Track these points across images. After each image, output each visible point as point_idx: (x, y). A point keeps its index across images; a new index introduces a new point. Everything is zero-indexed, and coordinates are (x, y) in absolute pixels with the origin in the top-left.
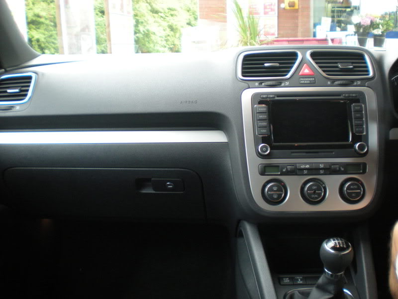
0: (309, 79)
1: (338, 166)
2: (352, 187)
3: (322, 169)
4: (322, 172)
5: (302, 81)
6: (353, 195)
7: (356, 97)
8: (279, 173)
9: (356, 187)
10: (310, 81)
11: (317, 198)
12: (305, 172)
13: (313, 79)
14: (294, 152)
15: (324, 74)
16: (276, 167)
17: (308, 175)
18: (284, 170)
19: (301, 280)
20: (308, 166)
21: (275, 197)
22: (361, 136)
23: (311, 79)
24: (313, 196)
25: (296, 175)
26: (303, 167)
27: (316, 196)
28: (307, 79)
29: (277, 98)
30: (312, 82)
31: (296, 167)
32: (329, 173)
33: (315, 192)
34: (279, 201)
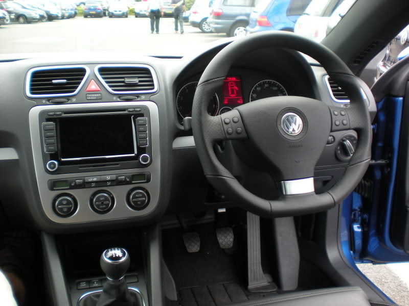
0: (95, 95)
1: (124, 177)
2: (137, 196)
3: (109, 181)
4: (109, 184)
5: (88, 97)
6: (139, 203)
7: (140, 111)
8: (68, 187)
9: (141, 195)
10: (96, 97)
11: (105, 208)
12: (93, 185)
13: (100, 95)
14: (80, 167)
15: (110, 89)
16: (64, 182)
17: (97, 187)
18: (73, 184)
19: (97, 282)
20: (95, 179)
21: (65, 210)
22: (145, 148)
23: (97, 95)
24: (101, 207)
25: (85, 188)
26: (90, 180)
27: (104, 206)
28: (93, 95)
29: (64, 115)
30: (98, 98)
31: (84, 180)
32: (115, 184)
33: (102, 203)
34: (70, 213)
